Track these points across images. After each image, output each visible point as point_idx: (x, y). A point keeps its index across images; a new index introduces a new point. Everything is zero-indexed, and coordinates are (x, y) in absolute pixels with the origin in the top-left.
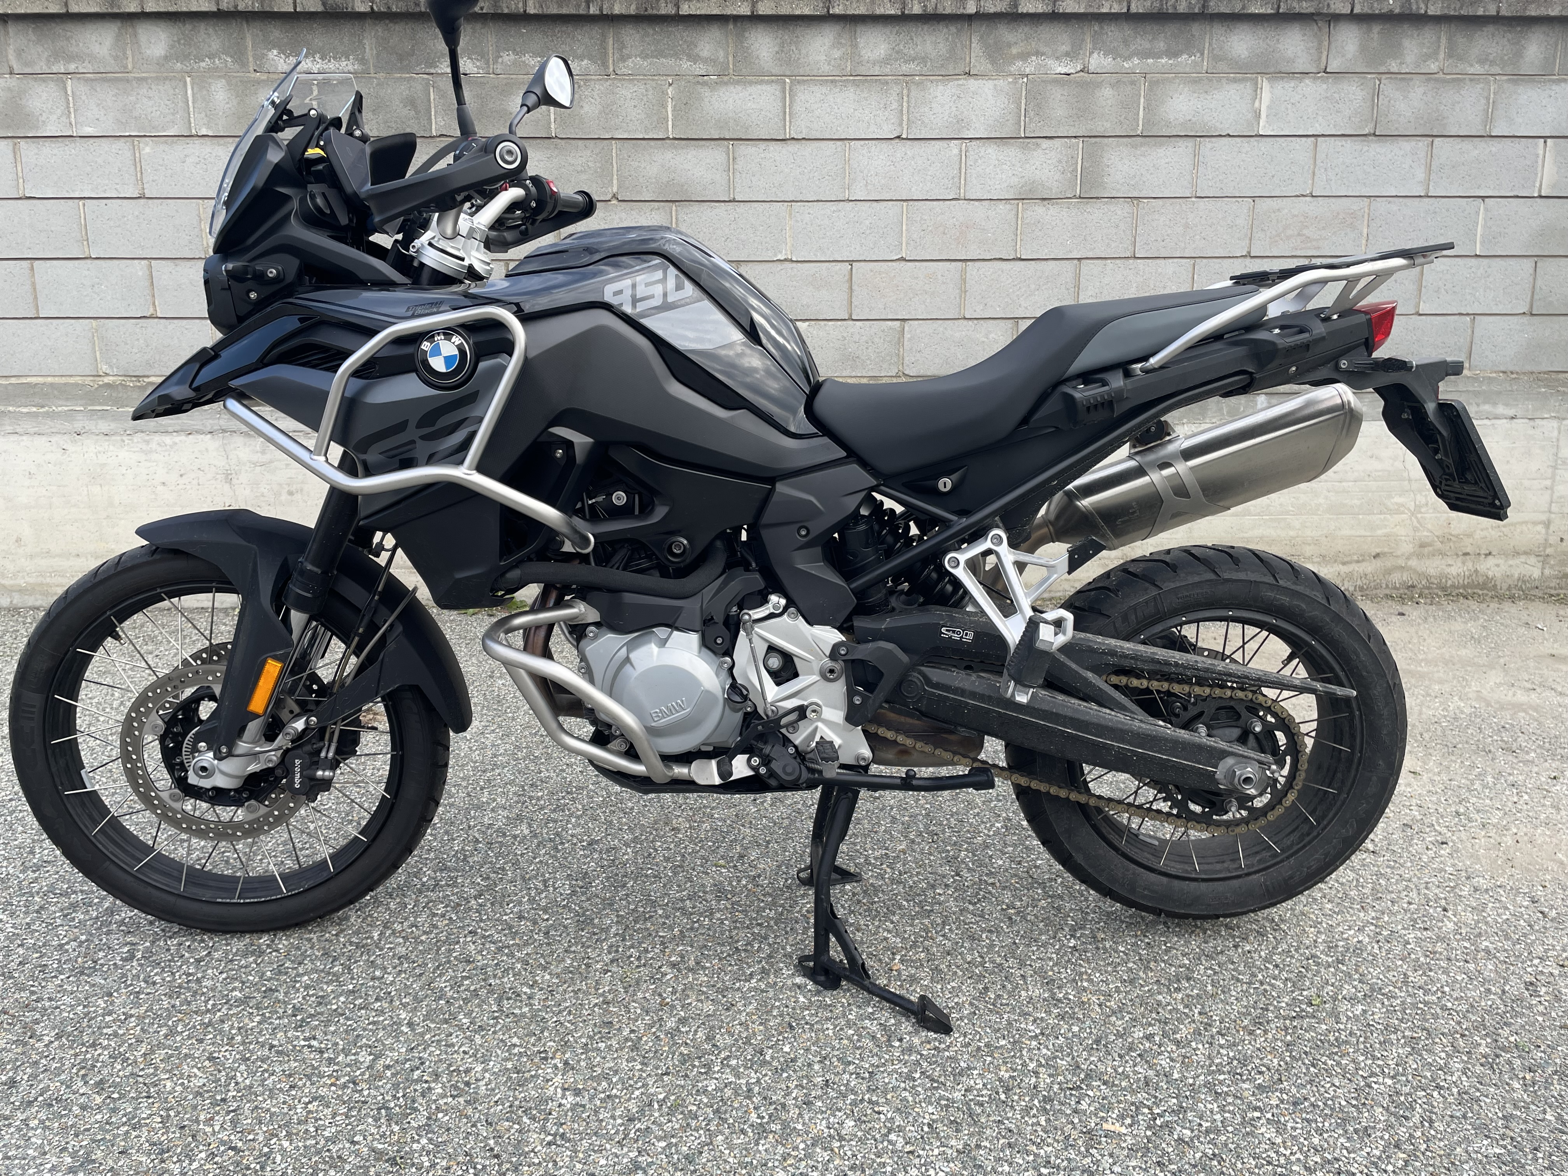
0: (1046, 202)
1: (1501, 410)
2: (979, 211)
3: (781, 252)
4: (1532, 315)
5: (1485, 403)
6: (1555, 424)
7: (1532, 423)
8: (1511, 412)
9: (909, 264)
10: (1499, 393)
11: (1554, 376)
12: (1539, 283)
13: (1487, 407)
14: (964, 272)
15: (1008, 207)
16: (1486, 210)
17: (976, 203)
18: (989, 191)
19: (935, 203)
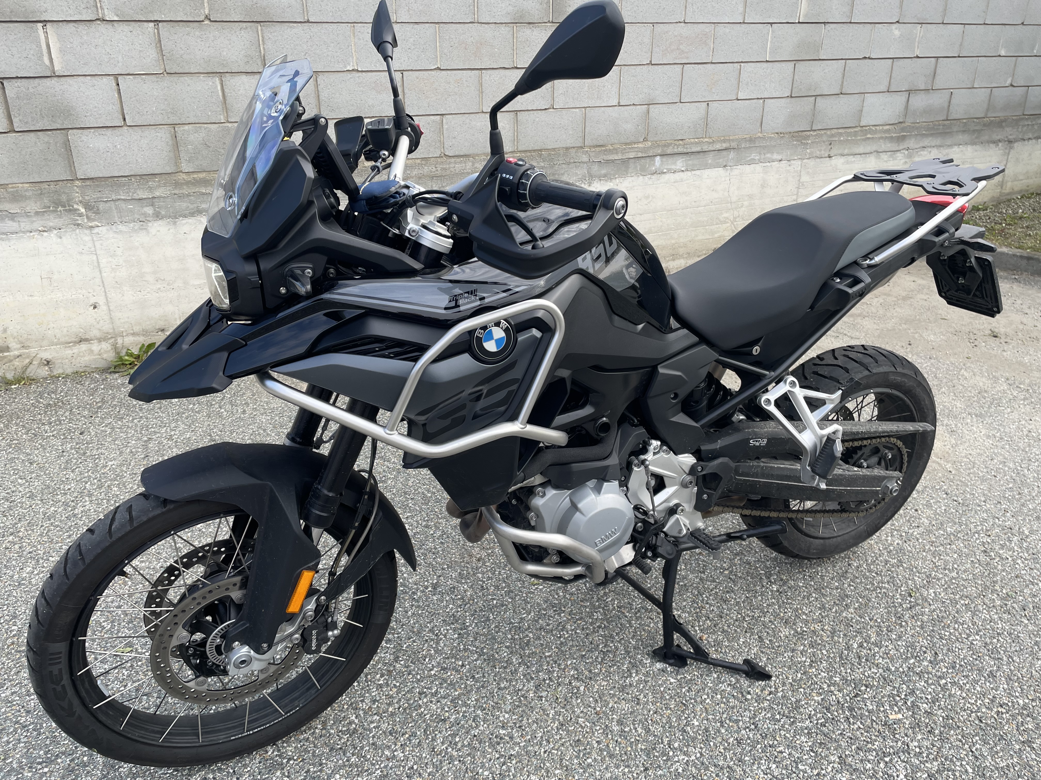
0: (531, 26)
1: (776, 156)
2: (488, 32)
3: (349, 64)
4: (791, 97)
5: (768, 152)
6: (799, 162)
7: (789, 163)
8: (779, 157)
9: (443, 72)
10: (775, 146)
11: (800, 133)
12: (796, 77)
13: (768, 155)
14: (481, 77)
15: (507, 29)
16: (773, 31)
17: (486, 26)
18: (494, 17)
19: (458, 25)
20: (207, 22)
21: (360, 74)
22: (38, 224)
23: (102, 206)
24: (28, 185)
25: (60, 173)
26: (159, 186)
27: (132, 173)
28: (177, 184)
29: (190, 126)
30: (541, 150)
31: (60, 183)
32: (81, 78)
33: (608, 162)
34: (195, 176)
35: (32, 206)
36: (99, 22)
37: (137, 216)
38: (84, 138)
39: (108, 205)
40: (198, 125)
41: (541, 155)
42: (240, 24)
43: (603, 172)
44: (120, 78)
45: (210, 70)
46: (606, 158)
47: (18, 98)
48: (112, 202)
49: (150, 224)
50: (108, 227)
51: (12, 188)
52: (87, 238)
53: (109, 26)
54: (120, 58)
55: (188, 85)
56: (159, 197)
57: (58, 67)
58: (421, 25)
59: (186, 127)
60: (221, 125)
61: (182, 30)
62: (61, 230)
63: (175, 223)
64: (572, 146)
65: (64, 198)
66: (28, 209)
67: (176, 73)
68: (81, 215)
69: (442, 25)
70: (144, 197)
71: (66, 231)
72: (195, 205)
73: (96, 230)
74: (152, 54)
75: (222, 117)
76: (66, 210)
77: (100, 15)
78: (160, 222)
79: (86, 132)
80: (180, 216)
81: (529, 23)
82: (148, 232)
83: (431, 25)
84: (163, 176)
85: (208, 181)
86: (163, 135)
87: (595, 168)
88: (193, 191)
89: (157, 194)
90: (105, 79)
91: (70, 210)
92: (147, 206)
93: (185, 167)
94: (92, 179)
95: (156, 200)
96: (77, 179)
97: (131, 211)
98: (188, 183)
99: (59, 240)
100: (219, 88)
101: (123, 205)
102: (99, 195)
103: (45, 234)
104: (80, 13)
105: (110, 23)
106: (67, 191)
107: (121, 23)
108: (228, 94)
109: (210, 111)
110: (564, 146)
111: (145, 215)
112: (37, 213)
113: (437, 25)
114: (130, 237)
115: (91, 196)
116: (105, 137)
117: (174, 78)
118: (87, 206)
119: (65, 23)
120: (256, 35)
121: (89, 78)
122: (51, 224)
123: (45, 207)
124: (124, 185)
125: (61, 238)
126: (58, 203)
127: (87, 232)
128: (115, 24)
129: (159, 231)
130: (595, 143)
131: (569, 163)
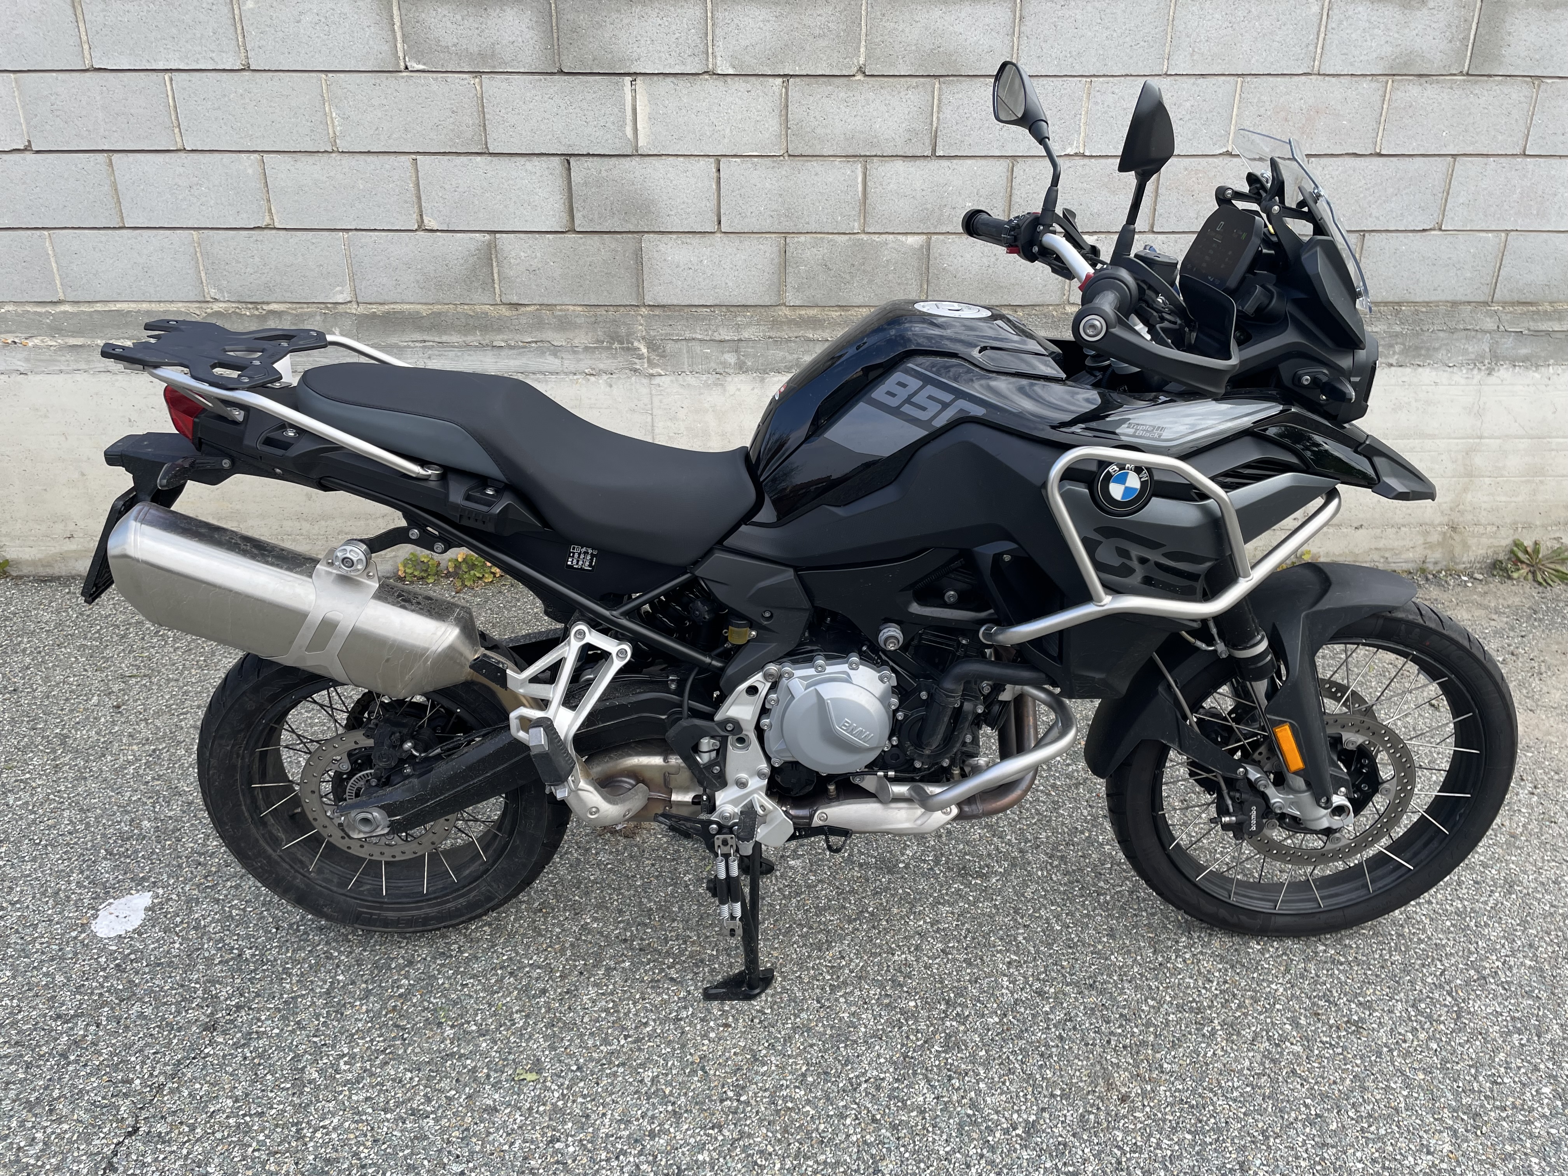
0: (1423, 80)
2: (1335, 91)
3: (1071, 145)
15: (1374, 85)
17: (1333, 80)
18: (1352, 64)
19: (1279, 79)
20: (859, 77)
21: (1086, 161)
22: (586, 363)
23: (670, 346)
24: (580, 309)
25: (623, 294)
26: (749, 324)
27: (717, 302)
28: (776, 323)
29: (808, 236)
30: (1399, 304)
31: (622, 309)
32: (671, 158)
33: (1536, 333)
34: (803, 312)
35: (582, 339)
36: (707, 77)
37: (713, 365)
38: (662, 247)
39: (678, 345)
40: (819, 236)
41: (1398, 312)
42: (908, 79)
43: (1524, 351)
44: (723, 160)
45: (851, 152)
46: (1533, 326)
47: (586, 184)
48: (684, 343)
49: (729, 379)
50: (672, 378)
51: (561, 310)
52: (644, 391)
53: (720, 83)
54: (728, 130)
55: (817, 174)
56: (748, 340)
57: (643, 143)
58: (1210, 79)
59: (802, 238)
60: (852, 236)
61: (822, 89)
62: (614, 376)
63: (762, 380)
64: (1464, 299)
65: (623, 330)
66: (576, 342)
67: (802, 156)
68: (640, 357)
69: (1249, 79)
70: (727, 338)
71: (619, 378)
72: (795, 356)
73: (657, 380)
74: (773, 124)
75: (856, 224)
76: (623, 348)
77: (710, 66)
78: (743, 377)
79: (665, 238)
80: (772, 370)
81: (1421, 76)
82: (725, 390)
83: (1228, 78)
84: (758, 310)
85: (820, 321)
86: (768, 248)
87: (1508, 343)
88: (796, 334)
89: (746, 335)
90: (702, 162)
91: (628, 349)
92: (729, 352)
93: (791, 298)
94: (664, 306)
95: (743, 344)
96: (644, 306)
97: (707, 357)
98: (790, 322)
99: (608, 389)
100: (860, 179)
101: (697, 348)
102: (668, 330)
103: (592, 378)
104: (683, 63)
105: (722, 78)
106: (628, 321)
107: (737, 78)
108: (871, 190)
109: (841, 215)
110: (1450, 298)
111: (725, 364)
112: (586, 349)
113: (1240, 80)
114: (701, 394)
115: (659, 330)
116: (690, 247)
117: (798, 163)
118: (652, 346)
119: (661, 78)
120: (930, 99)
121: (681, 159)
122: (602, 366)
123: (598, 341)
124: (703, 320)
125: (611, 386)
126: (614, 337)
127: (645, 381)
128: (729, 79)
129: (739, 390)
130: (1516, 297)
131: (1453, 331)
